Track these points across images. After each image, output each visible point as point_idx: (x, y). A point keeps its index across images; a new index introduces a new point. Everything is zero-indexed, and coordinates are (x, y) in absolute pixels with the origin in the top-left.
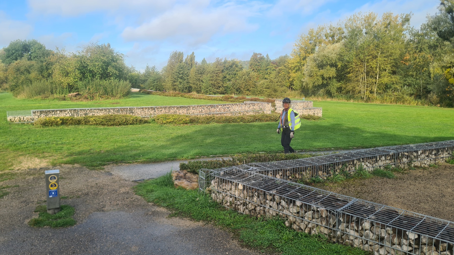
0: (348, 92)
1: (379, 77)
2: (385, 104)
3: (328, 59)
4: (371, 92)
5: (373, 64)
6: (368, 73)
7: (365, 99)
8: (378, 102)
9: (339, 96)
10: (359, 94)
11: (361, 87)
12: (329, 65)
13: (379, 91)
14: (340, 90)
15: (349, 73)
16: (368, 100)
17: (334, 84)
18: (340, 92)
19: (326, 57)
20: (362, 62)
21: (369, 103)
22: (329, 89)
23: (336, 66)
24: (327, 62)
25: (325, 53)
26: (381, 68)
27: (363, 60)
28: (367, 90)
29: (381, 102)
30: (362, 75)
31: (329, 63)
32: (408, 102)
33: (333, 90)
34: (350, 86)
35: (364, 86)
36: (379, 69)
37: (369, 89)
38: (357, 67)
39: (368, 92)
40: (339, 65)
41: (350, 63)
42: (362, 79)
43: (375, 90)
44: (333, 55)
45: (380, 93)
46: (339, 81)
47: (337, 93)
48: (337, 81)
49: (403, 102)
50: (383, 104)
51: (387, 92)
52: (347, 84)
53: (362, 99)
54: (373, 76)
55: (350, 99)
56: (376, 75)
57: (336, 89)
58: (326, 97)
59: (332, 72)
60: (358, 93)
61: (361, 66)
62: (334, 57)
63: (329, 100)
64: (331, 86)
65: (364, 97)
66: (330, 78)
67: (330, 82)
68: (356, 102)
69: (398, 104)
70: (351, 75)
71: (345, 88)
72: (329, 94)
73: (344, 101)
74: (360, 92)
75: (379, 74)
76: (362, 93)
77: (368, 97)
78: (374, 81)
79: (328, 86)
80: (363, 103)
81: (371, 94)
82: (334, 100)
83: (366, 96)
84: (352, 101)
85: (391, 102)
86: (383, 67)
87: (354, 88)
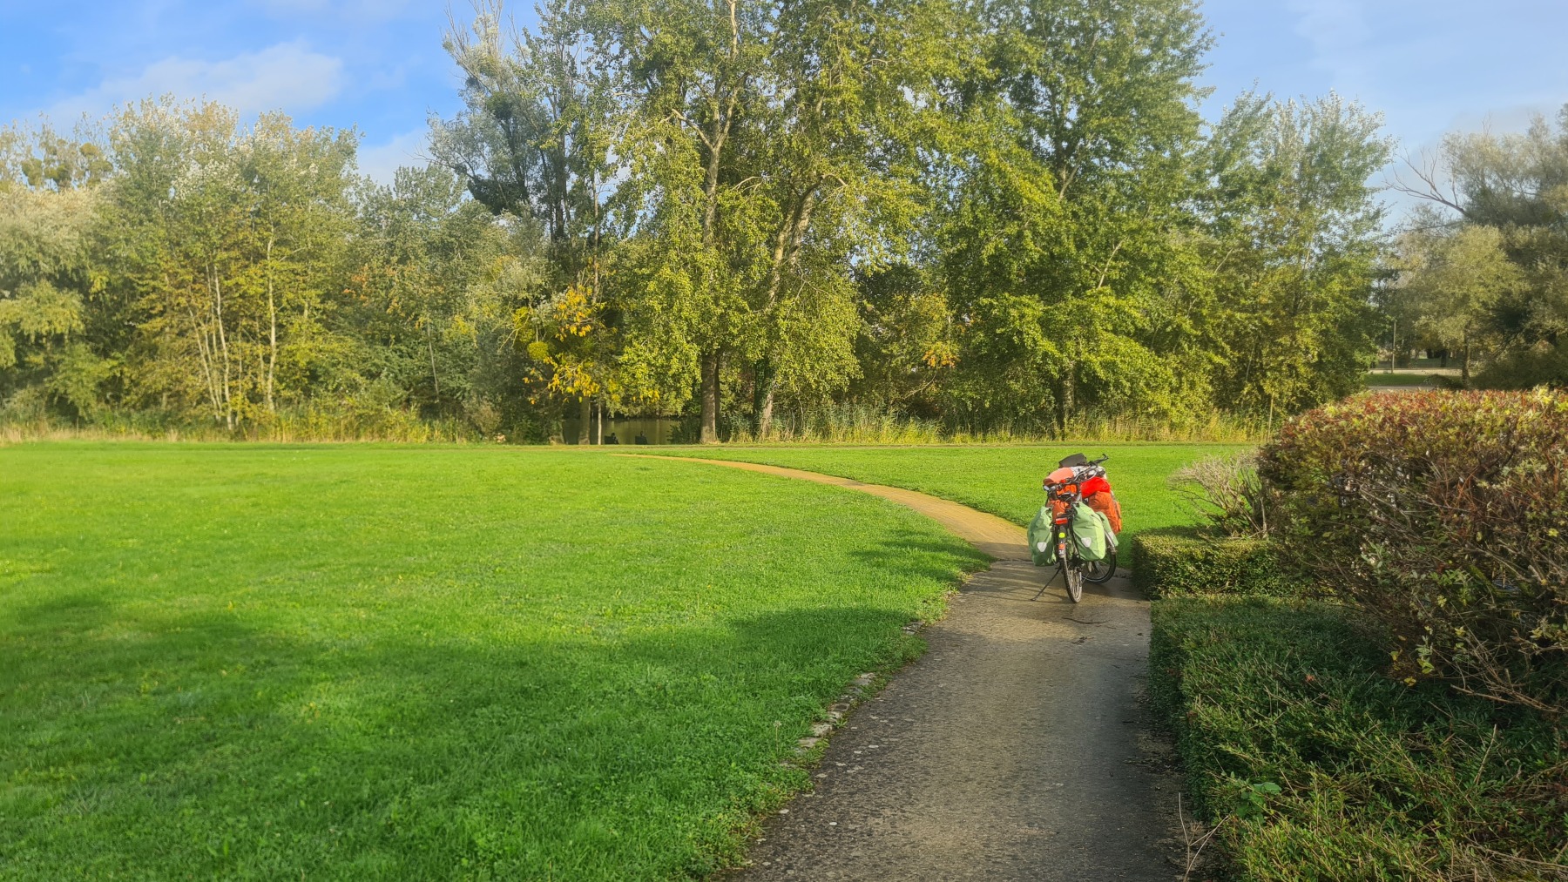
0: (150, 400)
1: (278, 338)
2: (315, 441)
3: (40, 250)
4: (255, 397)
5: (251, 280)
6: (230, 322)
7: (230, 427)
8: (287, 438)
9: (114, 418)
10: (204, 407)
11: (207, 378)
12: (49, 277)
13: (287, 394)
14: (111, 389)
15: (150, 317)
16: (245, 428)
17: (80, 365)
18: (118, 398)
19: (27, 239)
20: (202, 270)
21: (251, 442)
22: (62, 390)
23: (82, 286)
24: (35, 263)
25: (24, 221)
26: (284, 300)
27: (206, 264)
28: (237, 388)
29: (298, 437)
30: (204, 328)
31: (45, 267)
32: (399, 430)
33: (82, 394)
34: (157, 375)
35: (222, 373)
36: (275, 304)
37: (245, 384)
38: (182, 290)
39: (241, 395)
40: (98, 280)
41: (148, 275)
42: (211, 346)
43: (268, 385)
44: (63, 234)
45: (289, 401)
46: (105, 354)
47: (103, 405)
48: (95, 351)
49: (382, 432)
50: (307, 443)
51: (317, 396)
52: (141, 363)
53: (219, 425)
54: (254, 335)
55: (166, 429)
56: (266, 327)
57: (92, 386)
58: (45, 425)
59: (66, 312)
60: (199, 403)
61: (197, 286)
62: (67, 241)
63: (63, 436)
64: (69, 373)
65: (224, 418)
66: (58, 340)
67: (57, 357)
68: (194, 442)
69: (362, 440)
70: (157, 323)
71: (135, 383)
72: (66, 411)
73: (138, 437)
74: (203, 398)
75: (280, 326)
76: (217, 401)
77: (245, 418)
78: (260, 350)
79: (50, 373)
80: (226, 442)
81: (253, 406)
82: (90, 437)
83: (234, 414)
84: (172, 437)
85: (337, 436)
86: (291, 296)
87: (179, 381)
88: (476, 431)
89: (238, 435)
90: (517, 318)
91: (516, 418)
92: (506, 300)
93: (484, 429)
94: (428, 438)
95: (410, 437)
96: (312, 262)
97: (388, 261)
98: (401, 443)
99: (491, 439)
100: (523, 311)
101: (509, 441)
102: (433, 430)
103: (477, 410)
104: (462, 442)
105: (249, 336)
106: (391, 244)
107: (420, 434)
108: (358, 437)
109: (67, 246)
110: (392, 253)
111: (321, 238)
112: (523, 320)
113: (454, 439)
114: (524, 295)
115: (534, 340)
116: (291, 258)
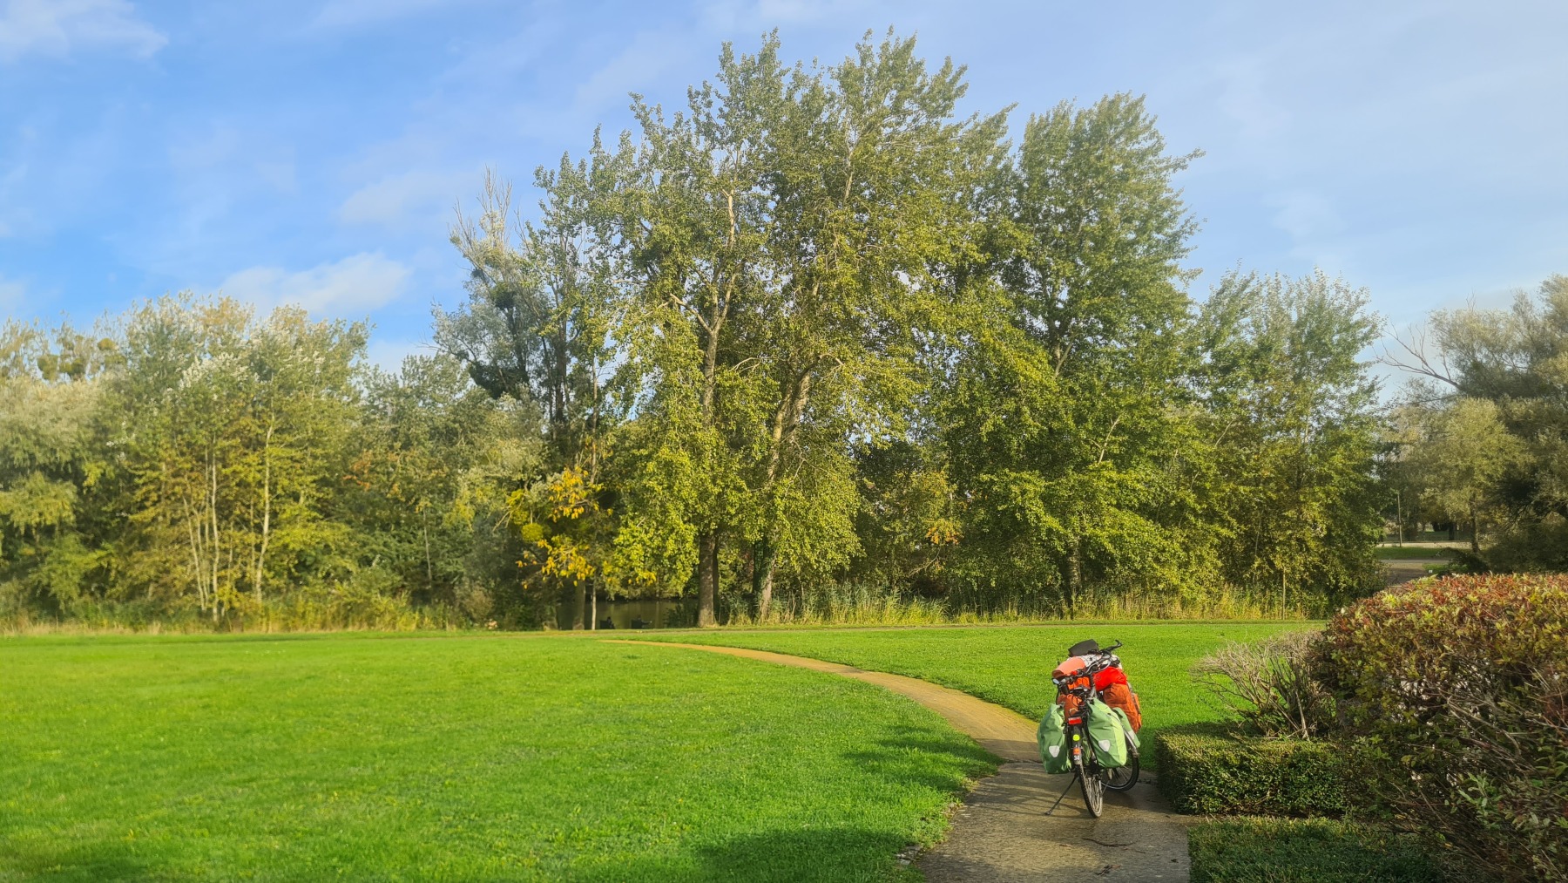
0: (136, 591)
1: (271, 526)
2: (301, 631)
3: (37, 443)
4: (243, 586)
5: (248, 467)
6: (224, 509)
7: (215, 618)
8: (274, 629)
9: (96, 611)
10: (190, 597)
11: (197, 569)
12: (43, 468)
13: (274, 582)
14: (97, 581)
15: (142, 508)
16: (231, 618)
17: (67, 557)
18: (102, 590)
19: (24, 432)
20: (201, 459)
21: (235, 633)
22: (45, 581)
23: (78, 477)
24: (32, 457)
25: (24, 416)
26: (279, 487)
27: (206, 453)
28: (225, 578)
29: (286, 627)
30: (198, 518)
31: (41, 459)
32: (387, 618)
33: (65, 585)
34: (144, 566)
35: (211, 562)
36: (271, 492)
37: (233, 573)
38: (179, 480)
39: (229, 585)
40: (92, 472)
41: (147, 464)
42: (203, 534)
43: (257, 575)
44: (61, 427)
45: (278, 591)
46: (94, 545)
47: (87, 597)
48: (84, 542)
49: (370, 620)
50: (292, 633)
51: (307, 585)
52: (130, 553)
53: (204, 616)
54: (246, 522)
55: (150, 622)
56: (260, 514)
57: (76, 579)
58: (25, 620)
59: (59, 502)
60: (185, 594)
61: (194, 475)
62: (66, 433)
63: (42, 630)
64: (55, 565)
65: (210, 609)
66: (48, 531)
67: (45, 549)
68: (176, 634)
69: (350, 629)
70: (149, 513)
71: (122, 574)
72: (46, 604)
73: (121, 631)
74: (190, 588)
75: (274, 514)
76: (203, 592)
77: (232, 608)
78: (252, 538)
79: (35, 564)
80: (210, 634)
81: (241, 596)
82: (70, 631)
83: (221, 604)
84: (154, 630)
85: (323, 626)
86: (286, 482)
87: (167, 571)
88: (468, 618)
89: (222, 626)
90: (511, 500)
91: (508, 603)
92: (500, 481)
93: (475, 616)
94: (418, 627)
95: (399, 625)
96: (311, 449)
97: (391, 447)
98: (389, 631)
99: (482, 626)
100: (518, 494)
101: (500, 627)
102: (422, 618)
103: (469, 596)
104: (452, 630)
105: (242, 523)
106: (394, 430)
107: (408, 622)
108: (346, 626)
109: (65, 439)
110: (395, 440)
111: (323, 425)
112: (517, 502)
113: (444, 627)
114: (519, 476)
115: (528, 522)
116: (291, 445)
